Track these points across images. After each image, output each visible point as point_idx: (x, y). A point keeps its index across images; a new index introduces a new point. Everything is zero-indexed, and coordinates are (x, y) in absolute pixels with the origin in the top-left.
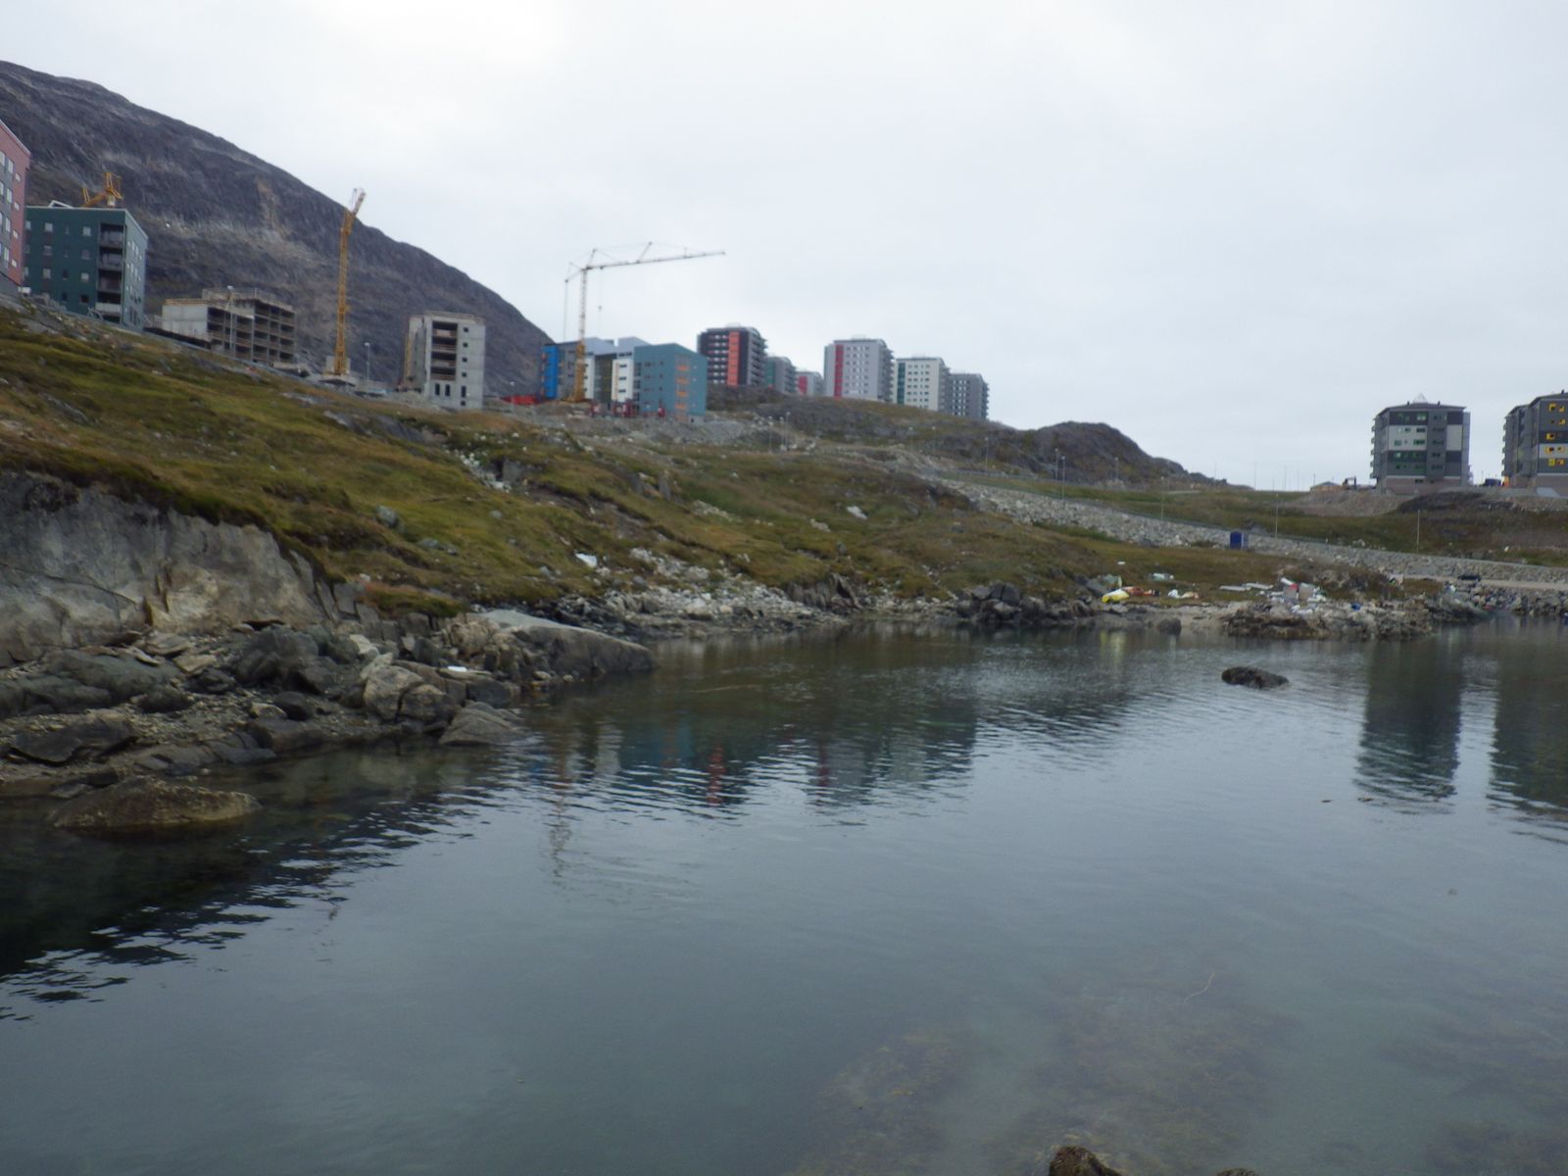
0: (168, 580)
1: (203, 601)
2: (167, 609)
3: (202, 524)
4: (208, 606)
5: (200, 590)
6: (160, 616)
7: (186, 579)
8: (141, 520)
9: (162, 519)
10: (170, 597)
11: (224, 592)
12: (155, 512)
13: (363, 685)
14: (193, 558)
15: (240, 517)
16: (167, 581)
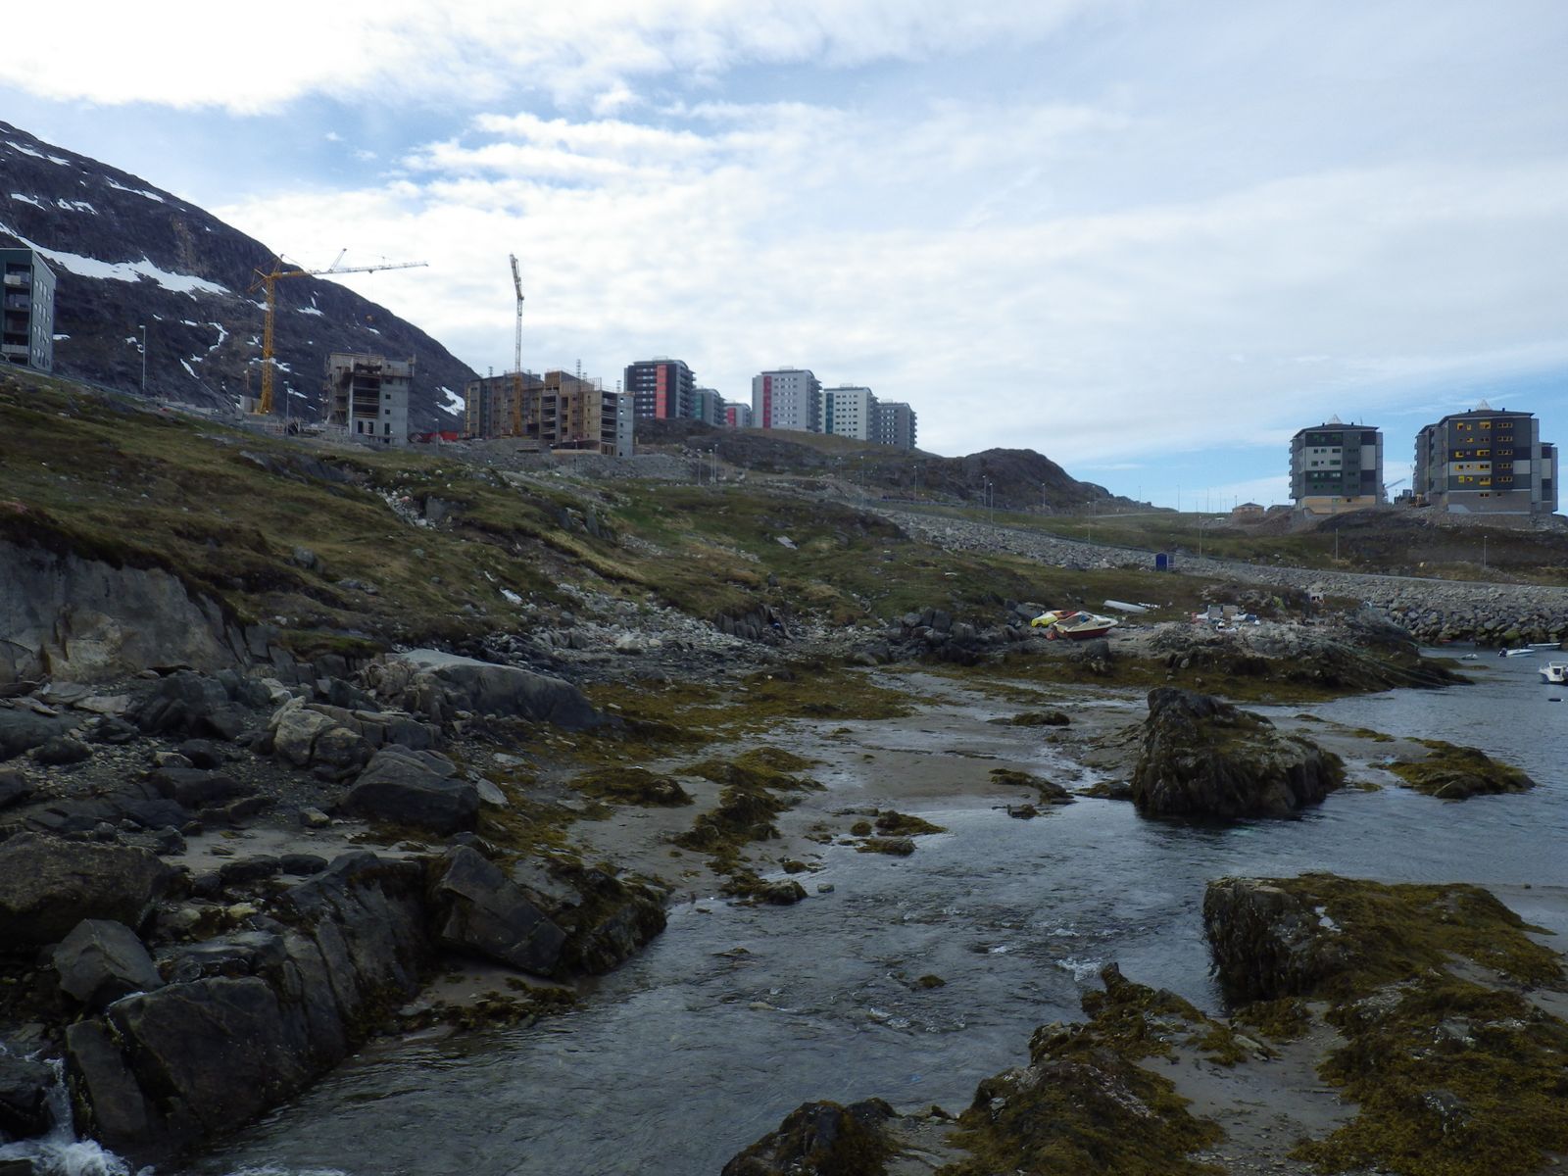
0: (68, 627)
1: (104, 647)
2: (66, 658)
3: (103, 569)
4: (109, 653)
5: (102, 637)
6: (59, 664)
7: (87, 625)
8: (39, 566)
9: (61, 565)
10: (69, 645)
11: (128, 638)
12: (53, 557)
13: (275, 730)
14: (95, 604)
15: (144, 561)
16: (66, 627)
